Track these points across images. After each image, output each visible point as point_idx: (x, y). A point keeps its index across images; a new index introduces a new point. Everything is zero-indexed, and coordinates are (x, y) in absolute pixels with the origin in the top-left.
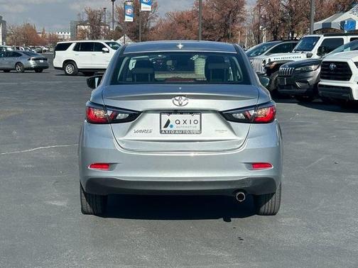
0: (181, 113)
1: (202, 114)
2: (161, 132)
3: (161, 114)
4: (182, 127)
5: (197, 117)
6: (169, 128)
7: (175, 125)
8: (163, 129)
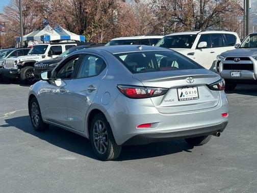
0: (188, 88)
1: (198, 87)
2: (179, 100)
3: (177, 89)
4: (189, 96)
5: (195, 89)
6: (183, 97)
7: (185, 95)
8: (180, 98)
